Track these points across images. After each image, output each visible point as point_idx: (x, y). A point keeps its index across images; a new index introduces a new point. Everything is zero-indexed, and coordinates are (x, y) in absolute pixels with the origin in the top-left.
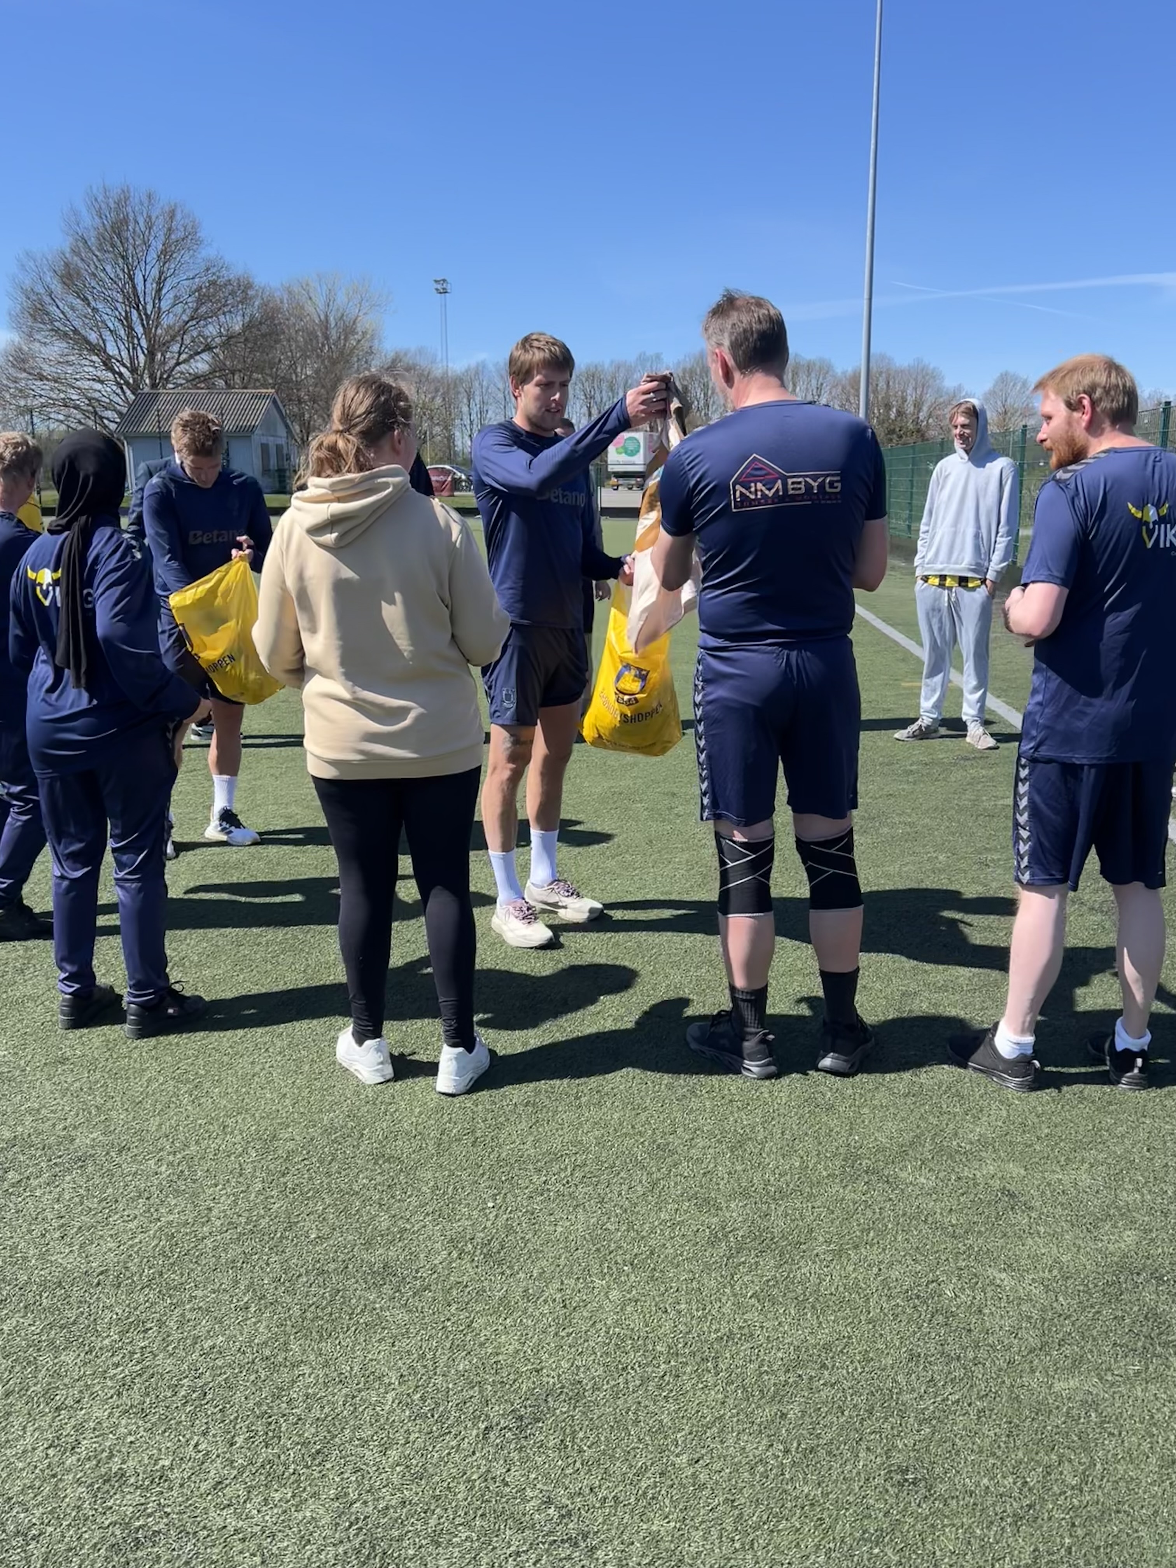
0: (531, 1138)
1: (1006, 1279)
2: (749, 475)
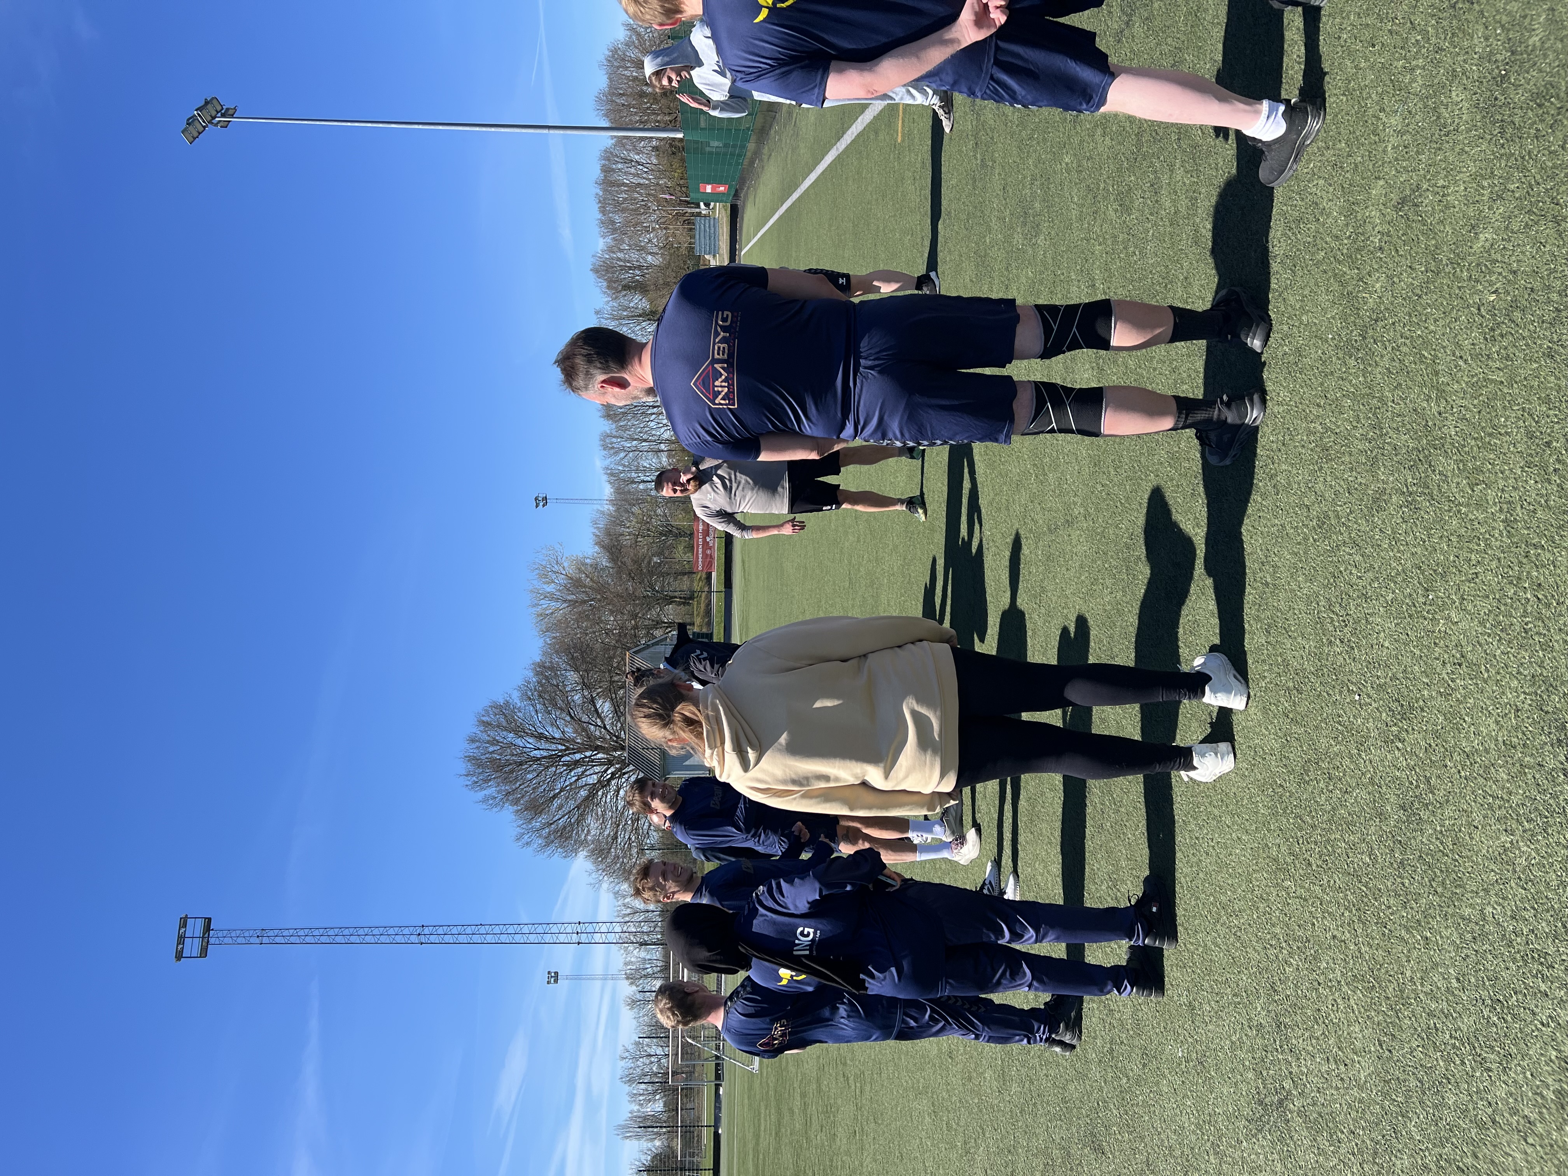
0: (1299, 639)
1: (1486, 236)
2: (708, 390)
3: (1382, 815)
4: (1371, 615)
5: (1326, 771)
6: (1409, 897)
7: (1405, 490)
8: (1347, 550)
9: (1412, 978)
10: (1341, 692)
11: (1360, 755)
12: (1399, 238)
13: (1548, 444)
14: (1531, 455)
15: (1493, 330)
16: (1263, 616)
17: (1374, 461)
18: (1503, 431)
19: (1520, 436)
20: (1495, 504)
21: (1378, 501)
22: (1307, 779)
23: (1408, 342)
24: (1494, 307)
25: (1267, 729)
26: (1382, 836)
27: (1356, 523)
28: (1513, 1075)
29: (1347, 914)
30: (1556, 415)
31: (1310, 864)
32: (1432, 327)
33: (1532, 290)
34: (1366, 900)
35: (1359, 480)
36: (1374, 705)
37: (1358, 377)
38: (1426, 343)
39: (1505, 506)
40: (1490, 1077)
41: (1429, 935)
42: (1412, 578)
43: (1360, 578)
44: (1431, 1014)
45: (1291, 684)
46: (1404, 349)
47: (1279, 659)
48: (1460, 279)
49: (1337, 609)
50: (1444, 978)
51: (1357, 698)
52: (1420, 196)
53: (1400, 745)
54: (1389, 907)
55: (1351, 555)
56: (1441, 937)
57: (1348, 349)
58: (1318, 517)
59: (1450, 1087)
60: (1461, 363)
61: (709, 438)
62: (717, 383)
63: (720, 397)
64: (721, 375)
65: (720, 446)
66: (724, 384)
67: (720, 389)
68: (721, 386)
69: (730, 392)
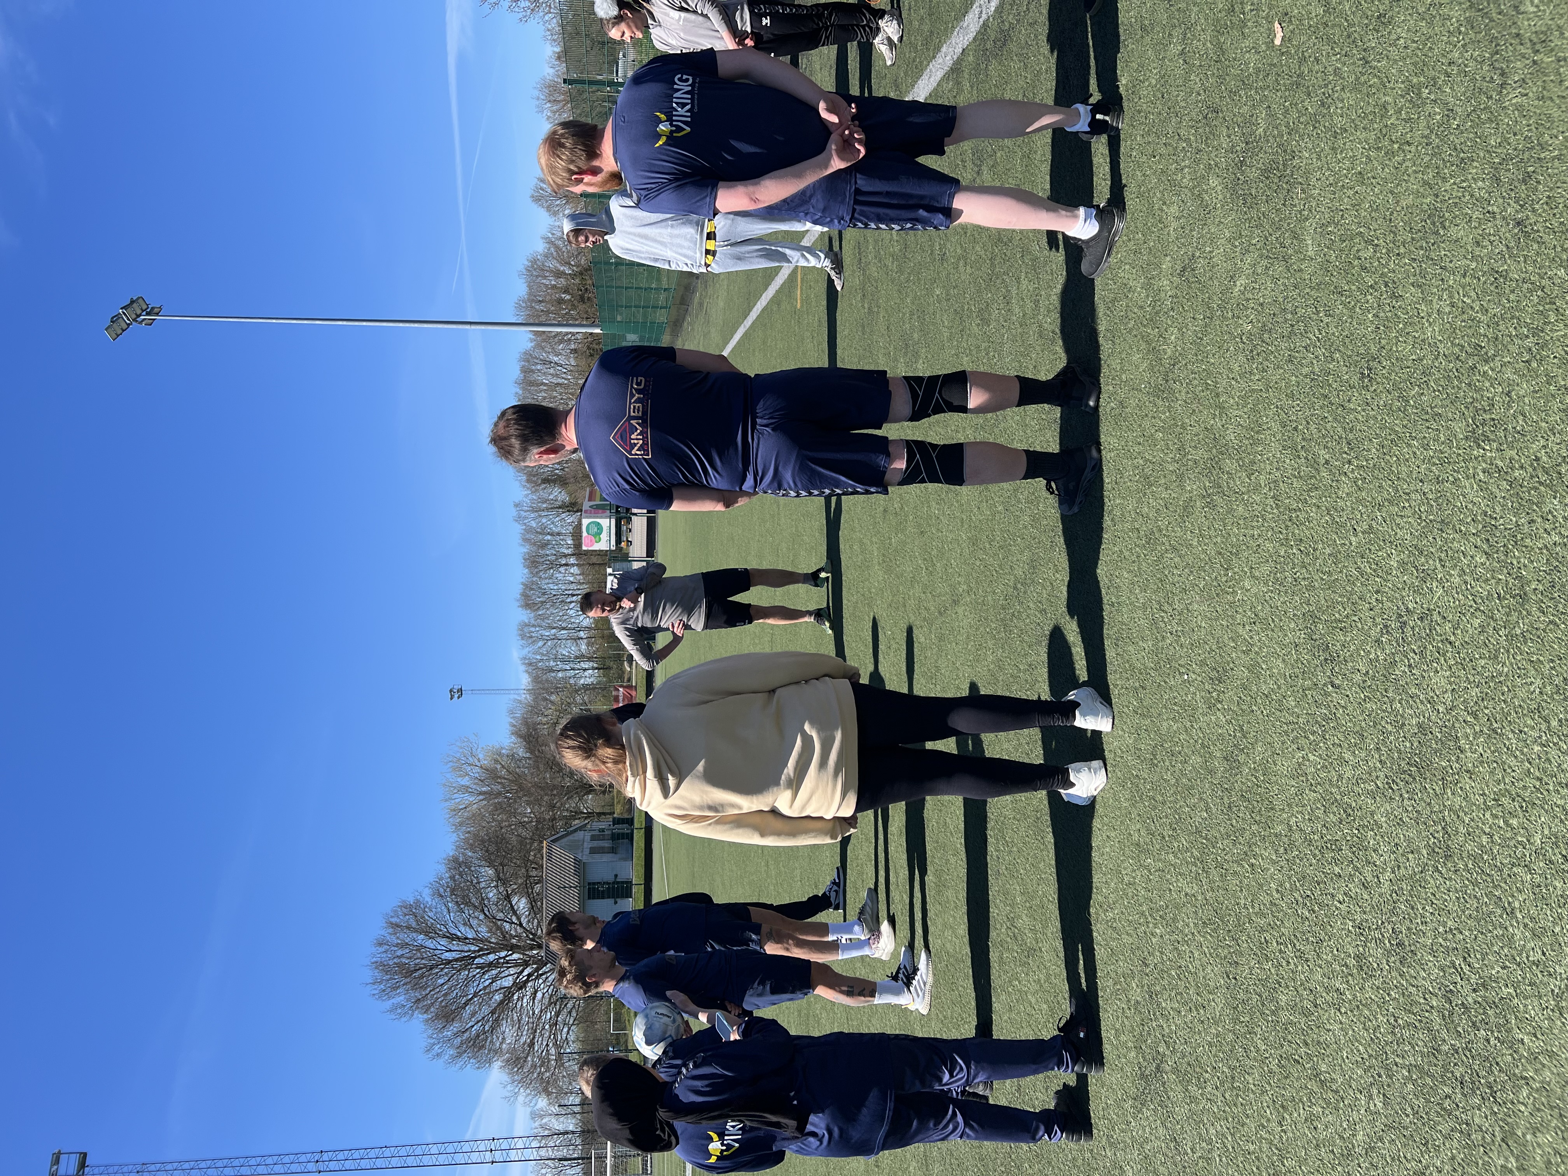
0: (1141, 643)
1: (1241, 282)
2: (625, 442)
3: (1211, 772)
4: (1190, 604)
5: (1169, 750)
6: (1237, 834)
7: (1205, 494)
8: (1169, 556)
9: (1245, 904)
10: (1174, 677)
11: (1192, 726)
12: (1184, 297)
13: (1296, 429)
14: (1285, 440)
15: (1252, 351)
16: (1111, 633)
17: (1181, 477)
18: (1265, 427)
19: (1276, 427)
20: (1265, 485)
21: (1188, 508)
22: (1156, 762)
23: (1197, 376)
24: (1251, 334)
25: (1123, 730)
26: (1213, 790)
27: (1173, 531)
28: (1325, 957)
29: (1194, 869)
30: (1298, 405)
31: (1164, 837)
32: (1213, 361)
33: (1274, 315)
34: (1206, 851)
35: (1173, 495)
36: (1199, 679)
37: (1165, 413)
38: (1209, 374)
39: (1272, 485)
40: (1309, 966)
41: (1253, 861)
42: (1216, 563)
43: (1180, 576)
44: (1262, 930)
45: (1137, 684)
46: (1196, 382)
47: (1127, 665)
48: (1227, 319)
49: (1166, 607)
50: (1267, 894)
51: (1186, 677)
52: (1195, 262)
53: (1219, 706)
54: (1224, 849)
55: (1171, 559)
56: (1263, 859)
57: (1157, 392)
58: (1146, 535)
59: (1281, 989)
60: (1233, 383)
61: (627, 487)
62: (633, 437)
63: (636, 448)
64: (637, 429)
65: (637, 493)
66: (639, 437)
67: (636, 441)
68: (637, 439)
69: (645, 444)
